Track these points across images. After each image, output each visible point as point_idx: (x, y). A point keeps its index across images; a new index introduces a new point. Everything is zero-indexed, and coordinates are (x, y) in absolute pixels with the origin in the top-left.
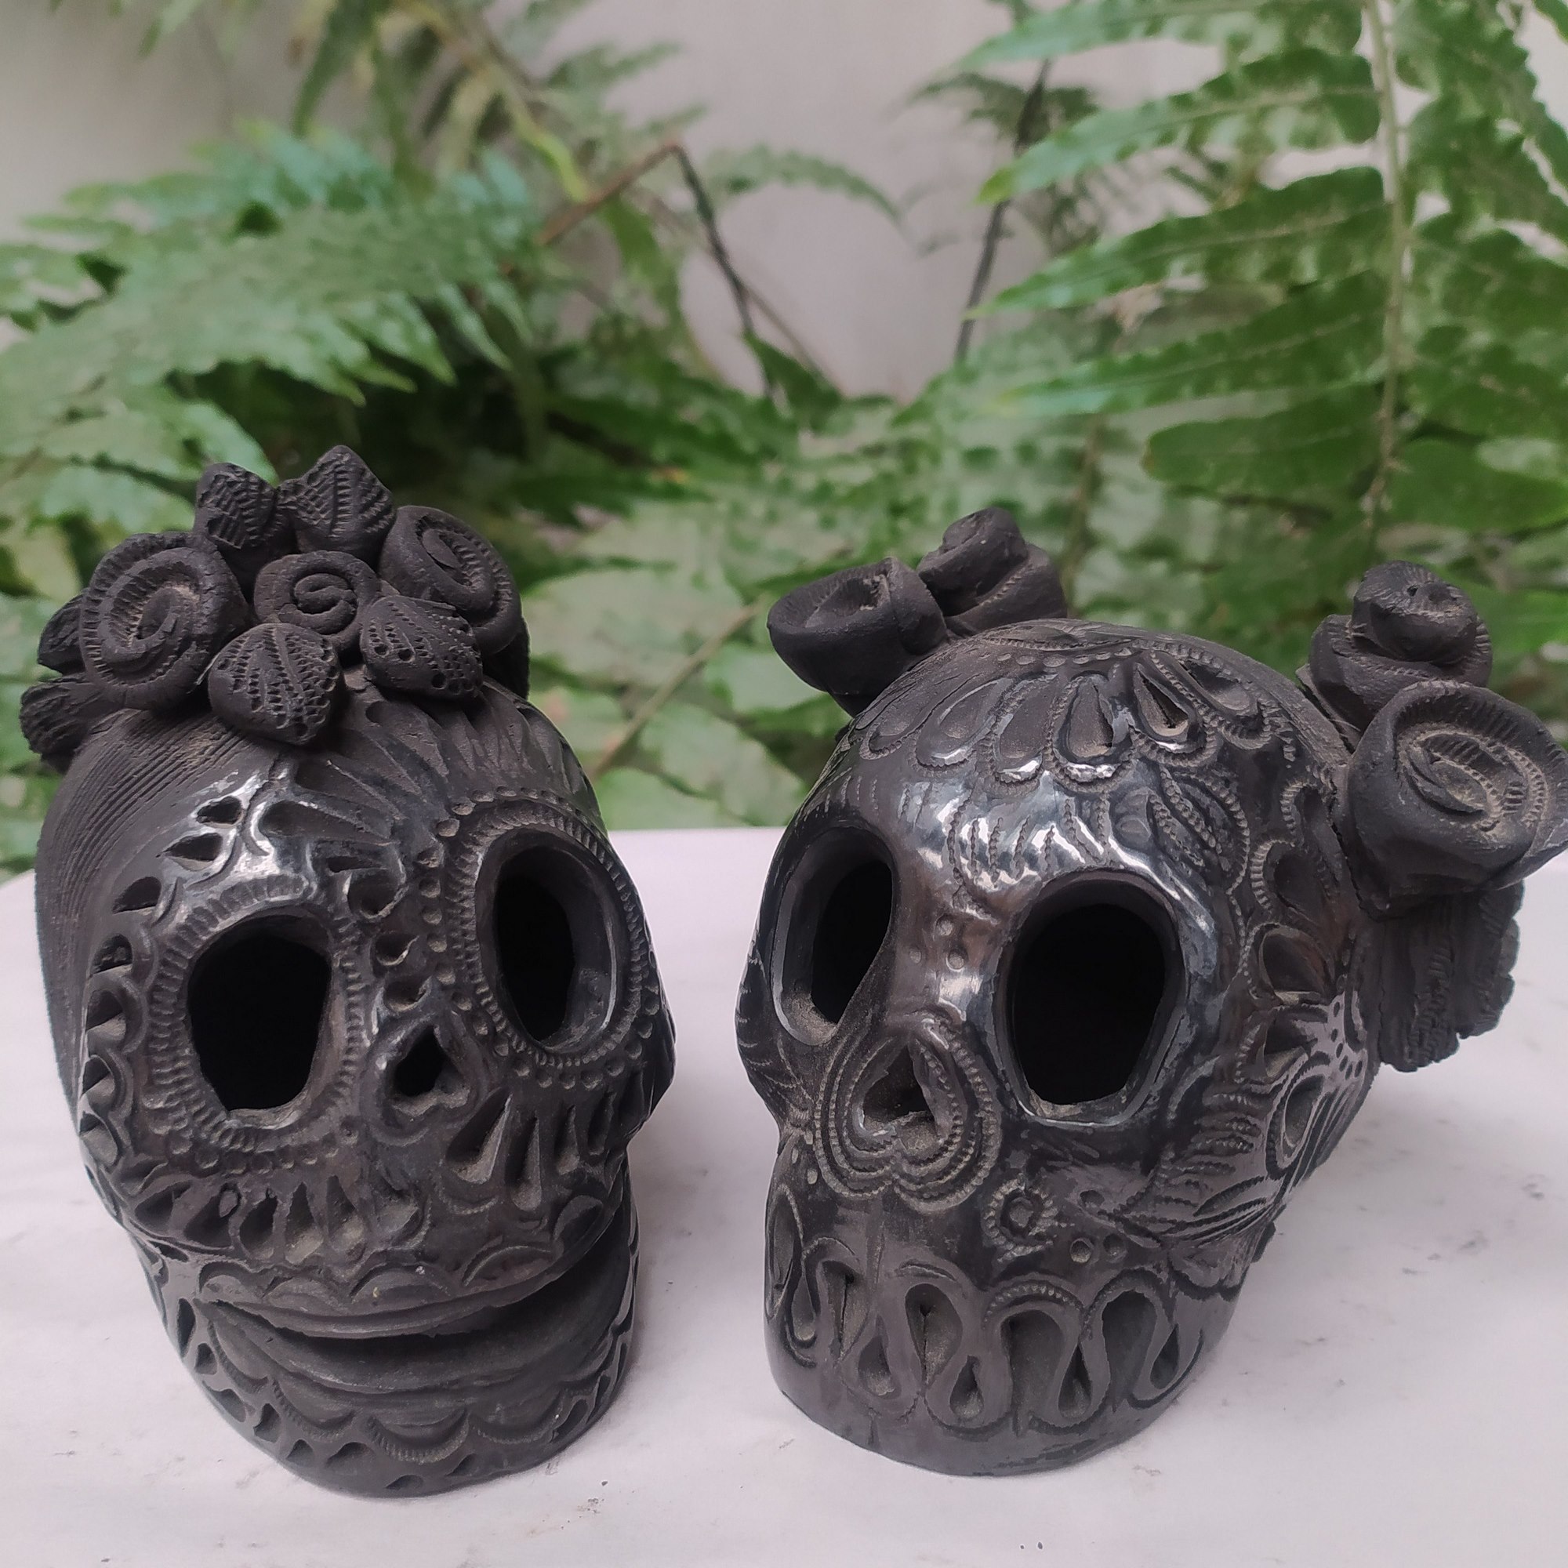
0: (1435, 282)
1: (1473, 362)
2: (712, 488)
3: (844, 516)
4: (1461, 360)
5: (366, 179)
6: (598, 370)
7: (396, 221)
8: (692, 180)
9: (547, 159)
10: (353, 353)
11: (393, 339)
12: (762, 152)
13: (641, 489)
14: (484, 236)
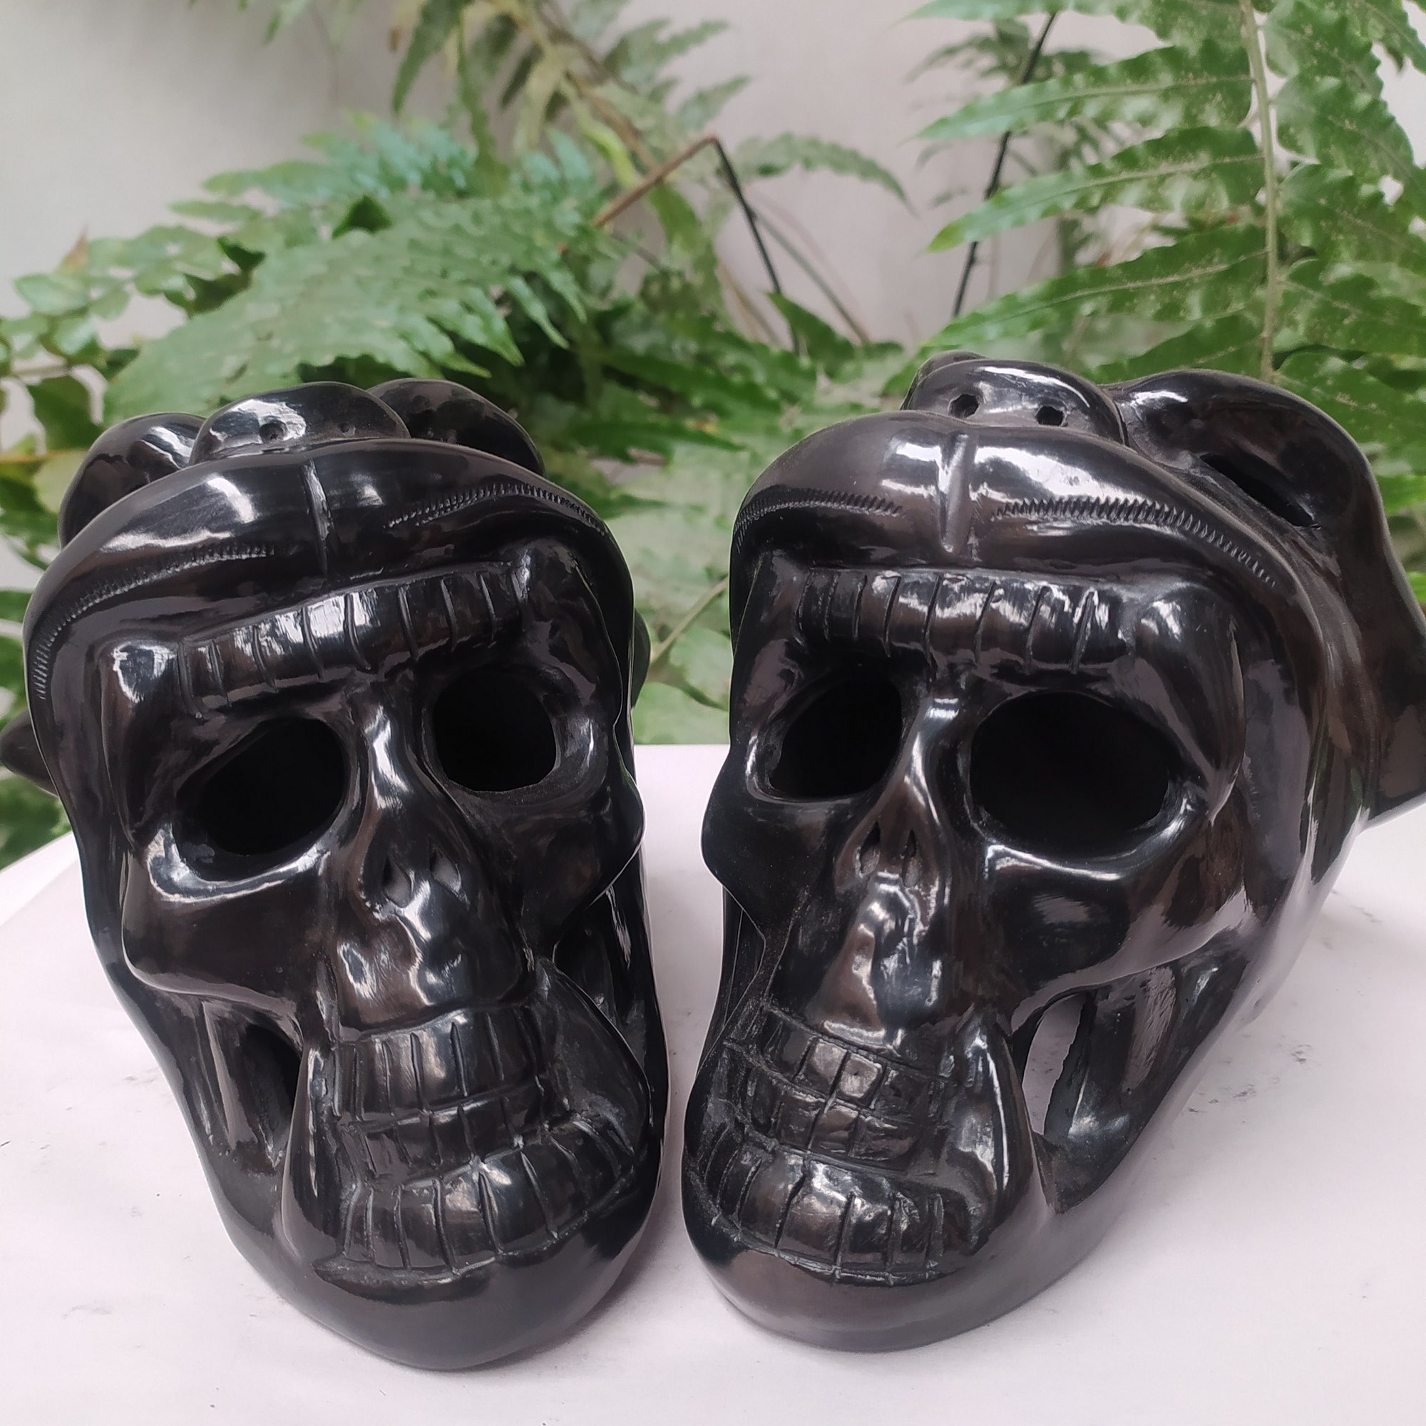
0: (1302, 315)
2: (738, 438)
4: (1321, 381)
5: (452, 163)
6: (646, 325)
7: (477, 218)
8: (727, 166)
9: (603, 150)
10: (442, 347)
11: (474, 331)
12: (787, 139)
13: (678, 433)
14: (549, 226)
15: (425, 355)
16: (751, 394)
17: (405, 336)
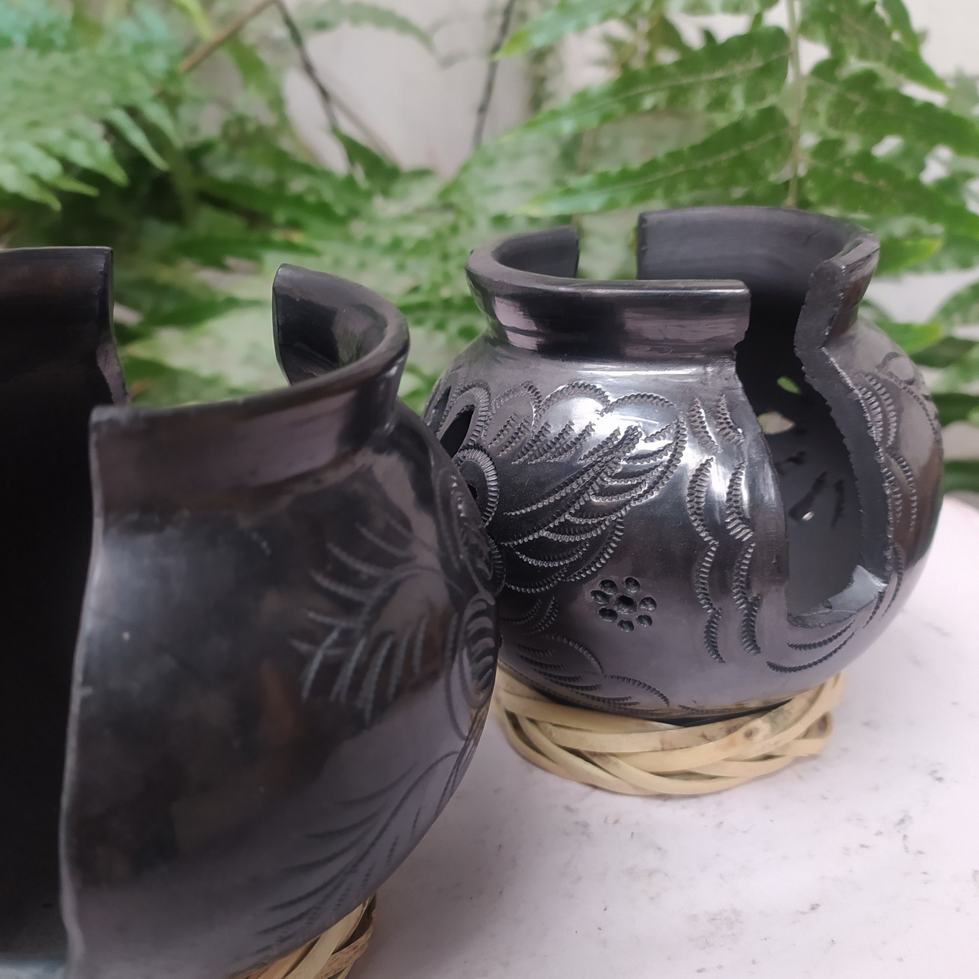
0: (822, 107)
1: (848, 164)
2: (318, 245)
3: (412, 262)
4: (841, 162)
5: (51, 26)
6: (229, 159)
7: (75, 63)
8: (289, 22)
10: (50, 169)
11: (81, 156)
12: (335, 2)
13: (268, 244)
14: (141, 69)
15: (36, 178)
16: (323, 211)
17: (15, 160)
